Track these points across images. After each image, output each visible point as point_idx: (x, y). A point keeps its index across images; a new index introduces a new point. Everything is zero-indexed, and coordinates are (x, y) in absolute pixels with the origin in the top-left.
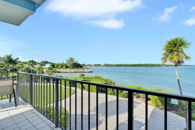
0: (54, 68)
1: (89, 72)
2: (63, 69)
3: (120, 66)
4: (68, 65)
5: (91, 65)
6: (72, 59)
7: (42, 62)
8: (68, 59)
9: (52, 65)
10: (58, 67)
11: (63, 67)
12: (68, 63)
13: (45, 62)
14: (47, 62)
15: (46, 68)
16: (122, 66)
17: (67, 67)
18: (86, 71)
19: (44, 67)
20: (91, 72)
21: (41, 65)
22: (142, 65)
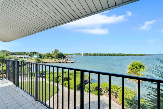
0: (41, 58)
1: (71, 62)
2: (49, 59)
3: (97, 55)
4: (53, 56)
5: (73, 54)
6: (56, 51)
7: (31, 53)
8: (54, 51)
9: (39, 56)
10: (45, 58)
11: (49, 58)
12: (54, 54)
13: (33, 52)
14: (35, 52)
15: (34, 58)
16: (99, 55)
17: (52, 57)
18: (69, 62)
19: (33, 57)
20: (73, 62)
21: (30, 55)
22: (115, 55)
